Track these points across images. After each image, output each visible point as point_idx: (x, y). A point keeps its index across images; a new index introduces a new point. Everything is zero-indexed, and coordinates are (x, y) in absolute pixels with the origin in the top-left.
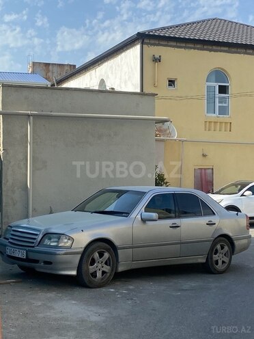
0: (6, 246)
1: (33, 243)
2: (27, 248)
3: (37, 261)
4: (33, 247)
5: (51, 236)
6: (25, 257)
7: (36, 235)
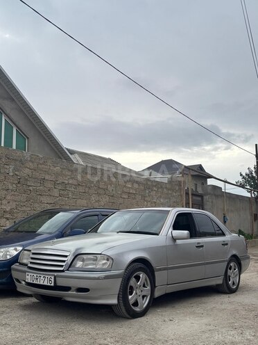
0: (25, 272)
1: (62, 266)
2: (56, 274)
3: (68, 289)
4: (63, 271)
5: (85, 257)
6: (52, 285)
7: (66, 256)
